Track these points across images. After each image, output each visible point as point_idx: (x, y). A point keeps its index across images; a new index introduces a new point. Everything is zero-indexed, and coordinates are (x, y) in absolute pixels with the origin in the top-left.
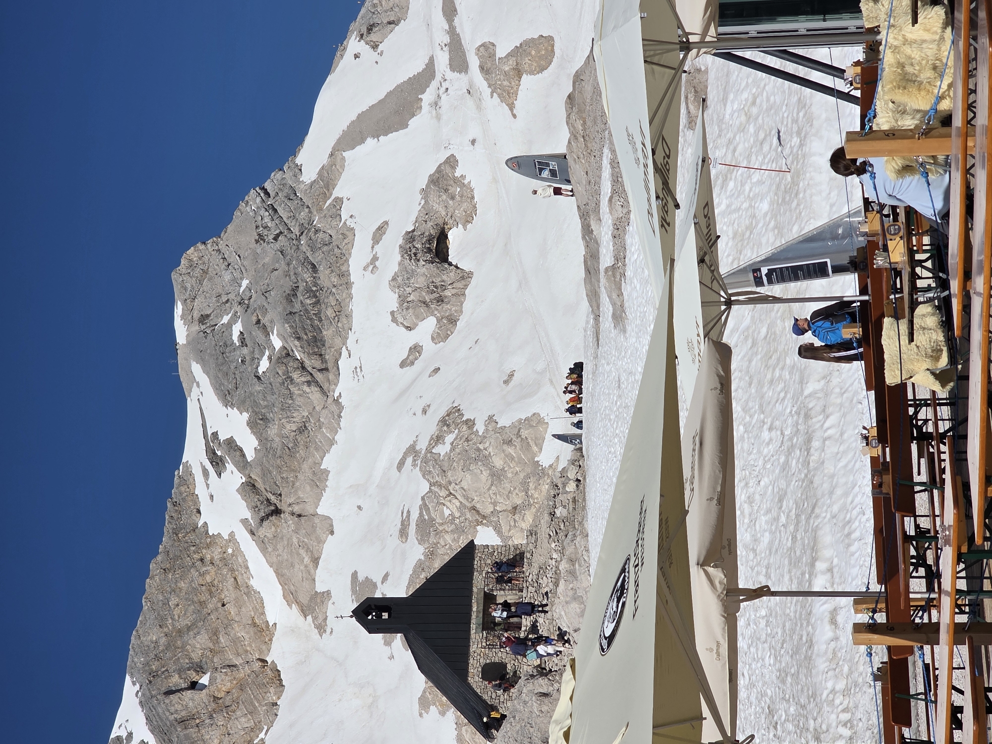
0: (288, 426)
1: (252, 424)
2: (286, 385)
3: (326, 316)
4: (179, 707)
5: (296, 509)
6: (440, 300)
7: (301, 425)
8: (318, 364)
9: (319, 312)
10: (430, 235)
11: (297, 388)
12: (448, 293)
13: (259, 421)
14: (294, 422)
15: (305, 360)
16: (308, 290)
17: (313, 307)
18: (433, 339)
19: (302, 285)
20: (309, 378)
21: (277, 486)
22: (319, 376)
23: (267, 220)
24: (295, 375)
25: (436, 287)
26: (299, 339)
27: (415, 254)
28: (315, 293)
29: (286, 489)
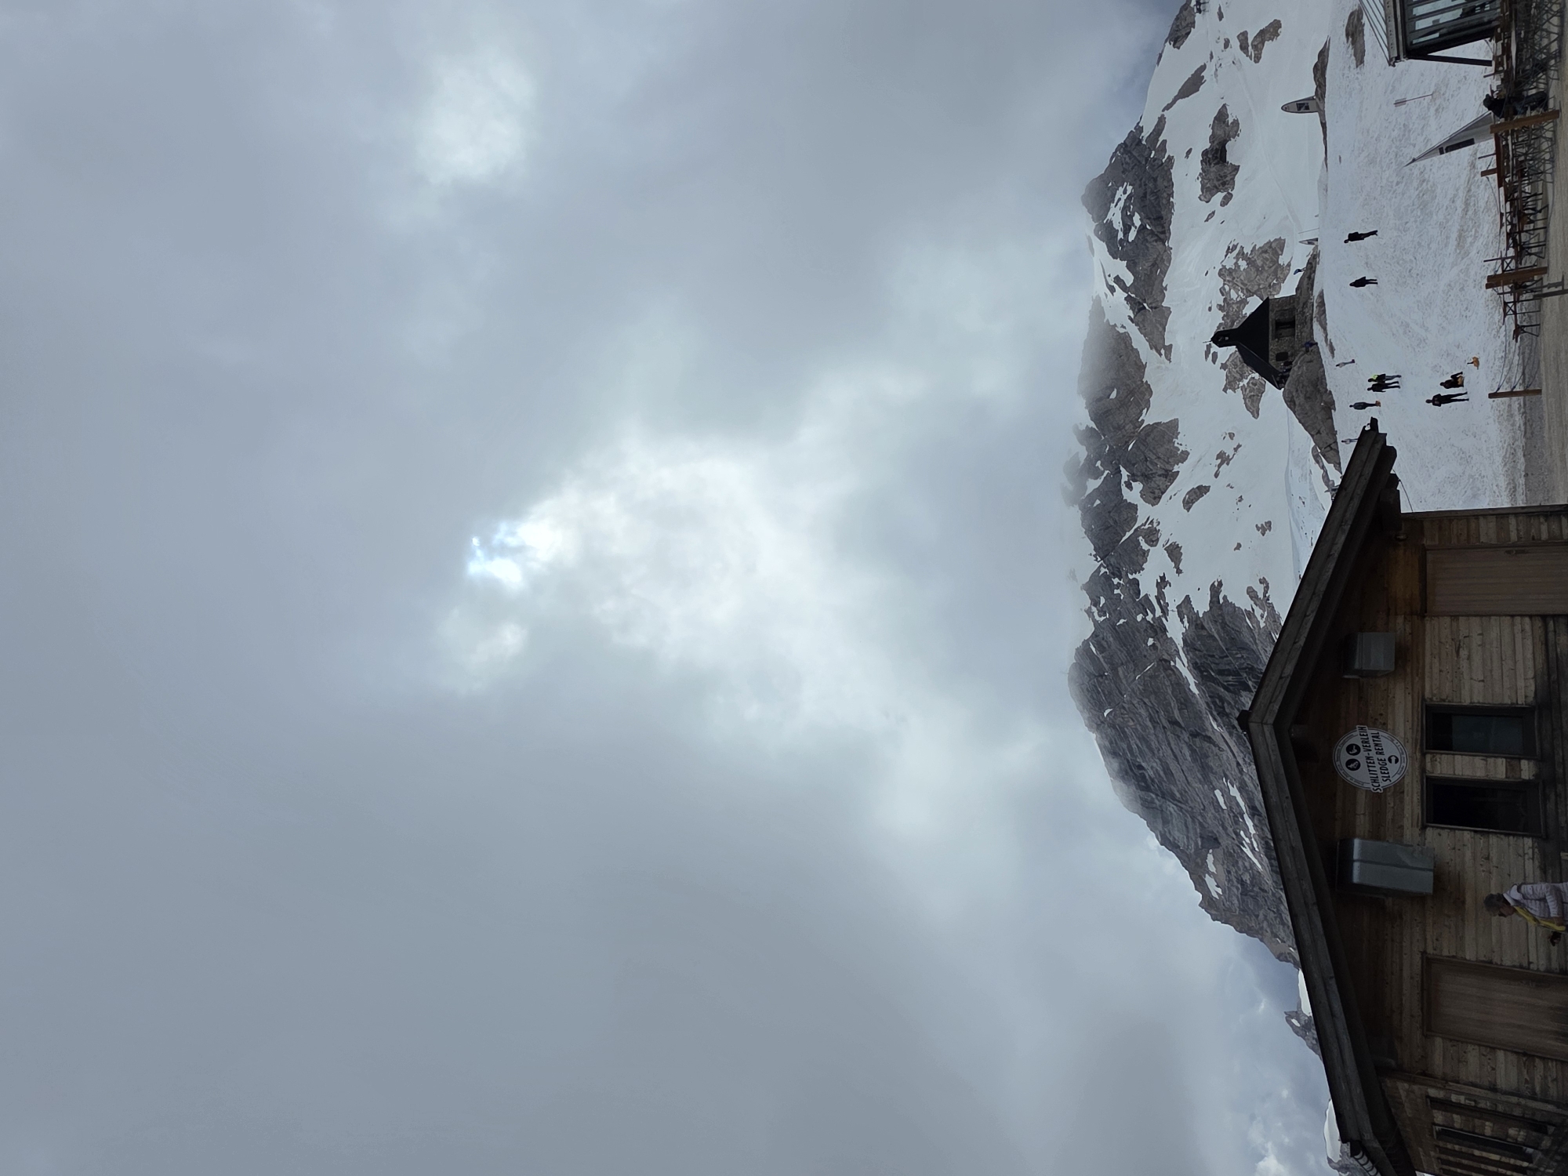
0: (1146, 264)
1: (1128, 267)
2: (1144, 243)
3: (1162, 204)
6: (1224, 184)
7: (1153, 262)
8: (1160, 230)
9: (1159, 202)
10: (1216, 149)
11: (1150, 244)
12: (1228, 179)
13: (1131, 265)
14: (1149, 262)
15: (1154, 229)
16: (1152, 192)
17: (1155, 201)
18: (1221, 205)
19: (1149, 191)
20: (1156, 238)
22: (1162, 236)
23: (1127, 159)
24: (1148, 238)
25: (1221, 177)
26: (1149, 219)
27: (1209, 161)
28: (1156, 194)
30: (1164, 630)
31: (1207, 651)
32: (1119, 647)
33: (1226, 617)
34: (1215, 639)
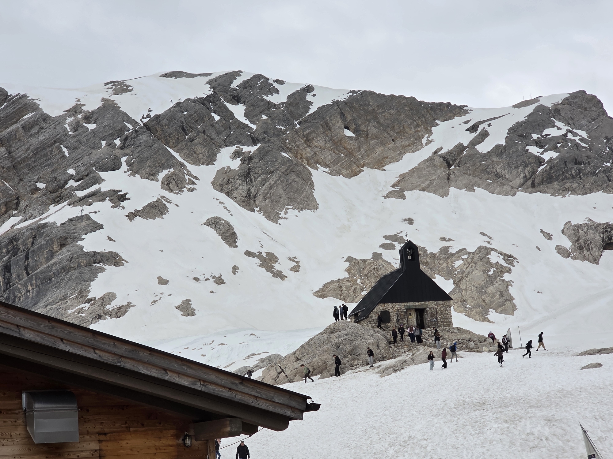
0: (499, 167)
1: (498, 147)
2: (523, 164)
3: (566, 183)
4: (334, 121)
5: (452, 176)
6: (581, 248)
7: (500, 174)
8: (537, 181)
9: (568, 179)
11: (521, 170)
12: (585, 252)
13: (500, 150)
14: (501, 171)
16: (580, 171)
17: (570, 175)
18: (557, 246)
19: (582, 167)
20: (528, 176)
21: (464, 164)
22: (530, 182)
24: (529, 168)
25: (588, 245)
26: (551, 168)
27: (607, 231)
29: (462, 169)
30: (57, 201)
31: (33, 251)
32: (32, 147)
33: (76, 272)
34: (48, 259)
